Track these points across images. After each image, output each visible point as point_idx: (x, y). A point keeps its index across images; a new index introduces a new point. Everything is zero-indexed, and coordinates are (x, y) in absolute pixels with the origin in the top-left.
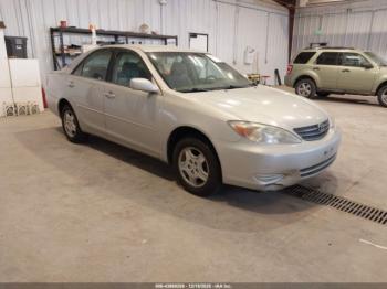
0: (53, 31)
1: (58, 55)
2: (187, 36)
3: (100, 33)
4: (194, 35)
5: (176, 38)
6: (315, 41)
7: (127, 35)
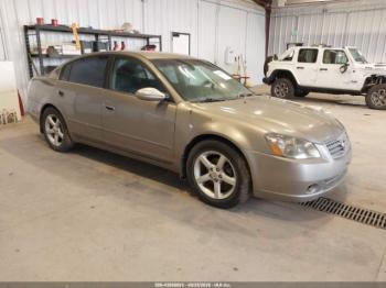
0: (27, 28)
1: (34, 56)
2: (170, 35)
3: (81, 31)
4: (176, 35)
5: (160, 37)
6: (292, 41)
7: (109, 34)
